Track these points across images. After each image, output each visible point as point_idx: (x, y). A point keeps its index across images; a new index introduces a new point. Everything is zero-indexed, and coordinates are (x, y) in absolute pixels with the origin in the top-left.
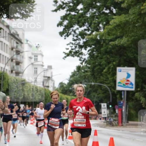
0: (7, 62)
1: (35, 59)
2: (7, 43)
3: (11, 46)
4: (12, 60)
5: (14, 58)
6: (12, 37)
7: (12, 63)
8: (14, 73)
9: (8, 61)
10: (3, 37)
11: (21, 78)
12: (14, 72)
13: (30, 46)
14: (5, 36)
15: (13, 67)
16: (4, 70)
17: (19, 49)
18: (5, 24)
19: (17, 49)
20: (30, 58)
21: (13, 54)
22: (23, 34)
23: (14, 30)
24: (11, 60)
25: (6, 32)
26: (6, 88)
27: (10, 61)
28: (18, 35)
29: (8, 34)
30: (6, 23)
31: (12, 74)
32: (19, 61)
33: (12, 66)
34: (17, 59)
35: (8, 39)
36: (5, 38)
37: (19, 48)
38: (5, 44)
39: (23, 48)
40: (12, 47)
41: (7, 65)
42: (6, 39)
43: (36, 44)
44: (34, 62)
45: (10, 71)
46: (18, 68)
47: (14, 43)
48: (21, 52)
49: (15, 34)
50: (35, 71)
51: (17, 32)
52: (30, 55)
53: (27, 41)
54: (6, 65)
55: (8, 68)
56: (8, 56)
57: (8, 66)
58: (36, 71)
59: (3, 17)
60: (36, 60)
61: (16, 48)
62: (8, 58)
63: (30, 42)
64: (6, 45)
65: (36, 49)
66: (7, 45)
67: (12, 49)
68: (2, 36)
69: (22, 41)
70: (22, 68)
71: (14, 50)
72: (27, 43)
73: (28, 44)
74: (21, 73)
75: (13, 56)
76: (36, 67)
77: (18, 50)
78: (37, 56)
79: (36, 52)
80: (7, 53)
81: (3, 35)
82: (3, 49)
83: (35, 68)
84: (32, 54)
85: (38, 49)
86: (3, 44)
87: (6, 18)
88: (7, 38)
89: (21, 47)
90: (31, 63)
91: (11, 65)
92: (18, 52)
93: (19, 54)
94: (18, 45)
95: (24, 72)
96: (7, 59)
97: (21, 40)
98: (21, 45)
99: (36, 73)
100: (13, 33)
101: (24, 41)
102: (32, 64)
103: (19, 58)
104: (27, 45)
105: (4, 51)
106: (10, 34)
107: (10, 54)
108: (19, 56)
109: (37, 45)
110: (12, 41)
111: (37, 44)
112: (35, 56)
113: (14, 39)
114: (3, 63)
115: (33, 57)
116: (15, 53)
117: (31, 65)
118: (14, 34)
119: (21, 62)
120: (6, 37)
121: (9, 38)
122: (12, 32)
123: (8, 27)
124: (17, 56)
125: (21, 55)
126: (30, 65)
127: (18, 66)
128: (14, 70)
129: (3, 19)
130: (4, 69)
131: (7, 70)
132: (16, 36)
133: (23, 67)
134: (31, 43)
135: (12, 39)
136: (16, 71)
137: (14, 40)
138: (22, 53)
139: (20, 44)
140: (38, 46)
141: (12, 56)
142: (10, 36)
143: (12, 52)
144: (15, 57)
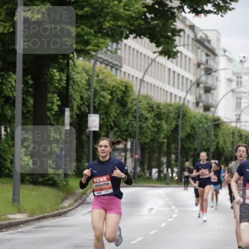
0: (190, 89)
1: (238, 82)
2: (190, 55)
3: (197, 60)
4: (198, 85)
5: (201, 81)
6: (198, 45)
7: (198, 89)
8: (201, 106)
9: (191, 86)
10: (184, 45)
11: (213, 116)
12: (201, 104)
13: (230, 60)
14: (186, 43)
15: (200, 97)
16: (184, 102)
17: (210, 65)
18: (188, 23)
19: (206, 66)
20: (230, 80)
21: (200, 74)
22: (218, 39)
23: (203, 33)
24: (196, 84)
25: (188, 36)
26: (187, 132)
27: (194, 87)
28: (209, 41)
29: (193, 39)
30: (189, 20)
31: (197, 109)
32: (211, 86)
33: (198, 95)
34: (206, 83)
35: (192, 48)
36: (186, 47)
37: (211, 63)
38: (186, 56)
39: (218, 64)
40: (199, 62)
41: (189, 92)
42: (188, 49)
43: (240, 57)
44: (236, 88)
45: (193, 103)
46: (208, 98)
47: (201, 55)
48: (214, 70)
49: (204, 40)
50: (237, 103)
51: (207, 37)
52: (230, 76)
53: (225, 51)
54: (187, 92)
55: (191, 98)
56: (192, 77)
57: (191, 94)
58: (239, 104)
59: (184, 11)
60: (239, 84)
61: (204, 63)
62: (191, 81)
63: (229, 53)
64: (188, 59)
65: (240, 65)
66: (190, 59)
67: (199, 65)
68: (182, 43)
69: (217, 52)
70: (215, 98)
71: (202, 67)
72: (225, 56)
73: (227, 56)
74: (213, 107)
75: (201, 77)
76: (239, 96)
77: (209, 67)
78: (241, 78)
79: (239, 71)
80: (189, 72)
81: (184, 42)
82: (183, 66)
83: (237, 99)
84: (233, 73)
85: (243, 66)
86: (183, 57)
87: (189, 12)
88: (190, 47)
89: (215, 62)
90: (231, 89)
91: (195, 94)
92: (209, 71)
93: (210, 74)
94: (208, 58)
95: (218, 104)
96: (189, 82)
97: (214, 49)
98: (214, 59)
99: (238, 107)
100: (201, 37)
101: (219, 52)
102: (233, 91)
103: (210, 81)
104: (224, 58)
105: (185, 70)
106: (196, 39)
107: (195, 74)
108: (210, 77)
109: (242, 58)
110: (199, 51)
111: (242, 55)
112: (238, 78)
113: (202, 48)
114: (182, 90)
115: (234, 78)
116: (203, 73)
117: (231, 93)
118: (201, 40)
119: (213, 88)
120: (188, 45)
121: (194, 46)
122: (198, 37)
123: (192, 27)
124: (207, 78)
125: (213, 76)
126: (229, 92)
127: (209, 95)
128: (201, 102)
129: (183, 14)
130: (184, 99)
131: (188, 101)
132: (206, 44)
133: (217, 97)
134: (231, 54)
135: (199, 48)
136: (205, 104)
137: (203, 51)
138: (215, 72)
139: (212, 56)
140: (243, 60)
141: (198, 77)
142: (195, 43)
143: (199, 70)
144: (203, 79)
